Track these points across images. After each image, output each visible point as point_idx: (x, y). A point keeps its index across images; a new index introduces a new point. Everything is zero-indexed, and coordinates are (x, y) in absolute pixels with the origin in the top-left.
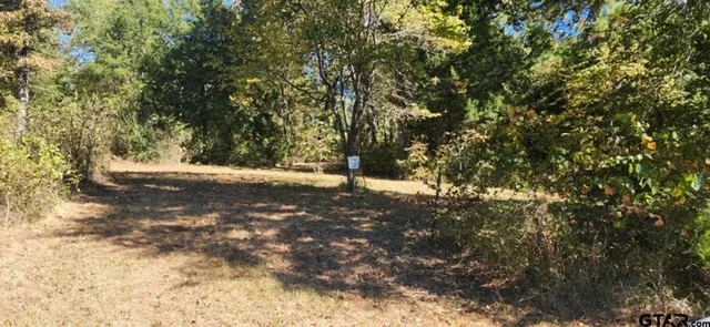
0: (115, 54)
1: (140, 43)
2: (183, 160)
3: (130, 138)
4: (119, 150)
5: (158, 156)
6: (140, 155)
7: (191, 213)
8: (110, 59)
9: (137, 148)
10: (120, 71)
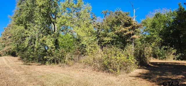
0: (153, 31)
1: (159, 27)
2: (174, 59)
3: (157, 53)
4: (155, 56)
5: (165, 58)
6: (161, 58)
7: (173, 74)
8: (152, 33)
9: (159, 55)
10: (155, 36)
